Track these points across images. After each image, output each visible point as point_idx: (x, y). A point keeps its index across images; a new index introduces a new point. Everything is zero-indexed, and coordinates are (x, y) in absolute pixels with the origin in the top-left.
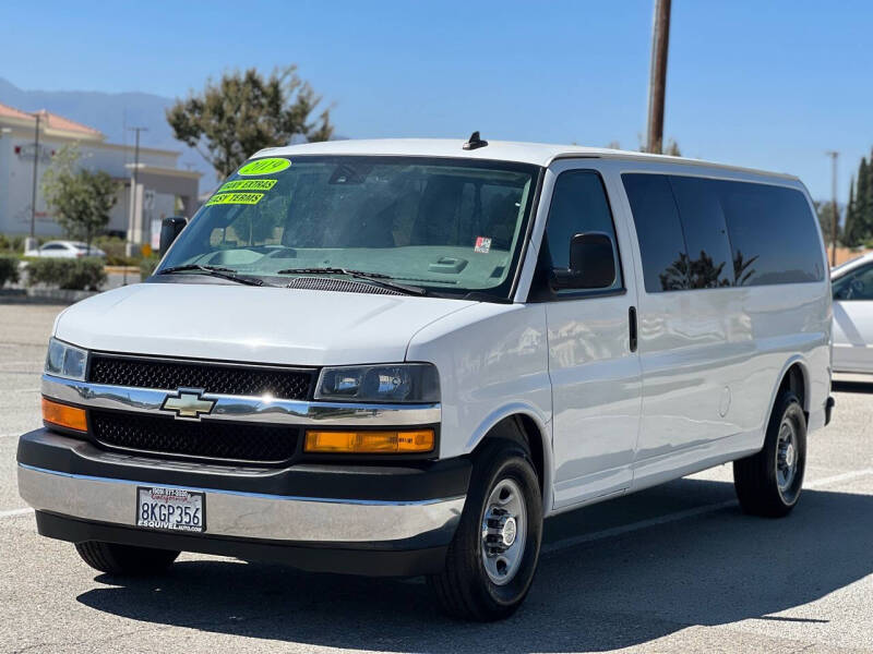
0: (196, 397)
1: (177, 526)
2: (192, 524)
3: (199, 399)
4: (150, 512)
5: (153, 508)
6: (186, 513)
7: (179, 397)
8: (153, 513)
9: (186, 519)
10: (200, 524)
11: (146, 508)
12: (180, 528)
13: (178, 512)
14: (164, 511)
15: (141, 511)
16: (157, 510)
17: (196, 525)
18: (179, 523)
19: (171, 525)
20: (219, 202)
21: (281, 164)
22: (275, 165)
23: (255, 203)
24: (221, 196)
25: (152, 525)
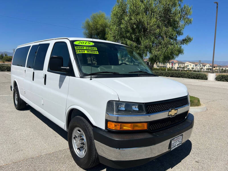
2: (180, 143)
3: (175, 110)
4: (173, 145)
7: (171, 111)
12: (178, 146)
13: (177, 142)
20: (83, 53)
21: (90, 43)
22: (88, 43)
23: (98, 53)
24: (81, 51)
25: (173, 148)
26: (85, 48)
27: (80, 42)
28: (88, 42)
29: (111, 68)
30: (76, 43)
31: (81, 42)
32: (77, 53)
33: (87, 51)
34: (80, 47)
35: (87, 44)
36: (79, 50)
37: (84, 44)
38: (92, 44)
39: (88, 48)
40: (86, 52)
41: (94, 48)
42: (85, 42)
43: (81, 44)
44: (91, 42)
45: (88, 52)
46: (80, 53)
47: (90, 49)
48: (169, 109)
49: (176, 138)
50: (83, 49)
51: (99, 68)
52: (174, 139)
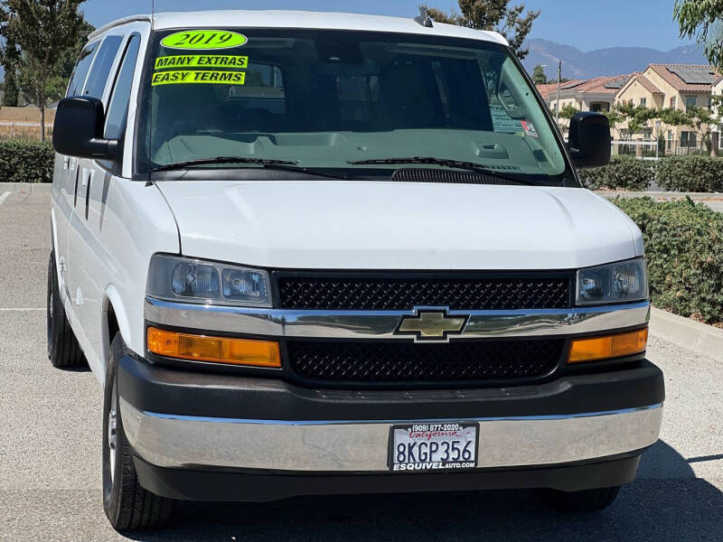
0: (442, 314)
1: (444, 465)
2: (461, 459)
4: (407, 453)
5: (411, 448)
6: (454, 449)
7: (418, 317)
8: (410, 453)
9: (454, 455)
10: (473, 458)
11: (401, 449)
12: (447, 466)
13: (443, 448)
14: (425, 450)
15: (396, 453)
16: (415, 450)
17: (467, 461)
18: (444, 461)
19: (436, 465)
20: (179, 81)
21: (230, 36)
22: (221, 38)
23: (242, 82)
24: (172, 73)
25: (411, 467)
26: (194, 63)
27: (188, 36)
28: (221, 33)
29: (325, 142)
30: (168, 42)
31: (192, 34)
32: (153, 84)
33: (198, 74)
34: (177, 57)
35: (214, 44)
36: (164, 73)
37: (200, 46)
38: (239, 40)
39: (209, 61)
40: (191, 78)
41: (238, 57)
42: (208, 34)
43: (186, 46)
44: (233, 34)
45: (200, 76)
46: (165, 82)
47: (213, 65)
48: (410, 308)
49: (425, 428)
50: (185, 65)
51: (252, 145)
52: (411, 427)
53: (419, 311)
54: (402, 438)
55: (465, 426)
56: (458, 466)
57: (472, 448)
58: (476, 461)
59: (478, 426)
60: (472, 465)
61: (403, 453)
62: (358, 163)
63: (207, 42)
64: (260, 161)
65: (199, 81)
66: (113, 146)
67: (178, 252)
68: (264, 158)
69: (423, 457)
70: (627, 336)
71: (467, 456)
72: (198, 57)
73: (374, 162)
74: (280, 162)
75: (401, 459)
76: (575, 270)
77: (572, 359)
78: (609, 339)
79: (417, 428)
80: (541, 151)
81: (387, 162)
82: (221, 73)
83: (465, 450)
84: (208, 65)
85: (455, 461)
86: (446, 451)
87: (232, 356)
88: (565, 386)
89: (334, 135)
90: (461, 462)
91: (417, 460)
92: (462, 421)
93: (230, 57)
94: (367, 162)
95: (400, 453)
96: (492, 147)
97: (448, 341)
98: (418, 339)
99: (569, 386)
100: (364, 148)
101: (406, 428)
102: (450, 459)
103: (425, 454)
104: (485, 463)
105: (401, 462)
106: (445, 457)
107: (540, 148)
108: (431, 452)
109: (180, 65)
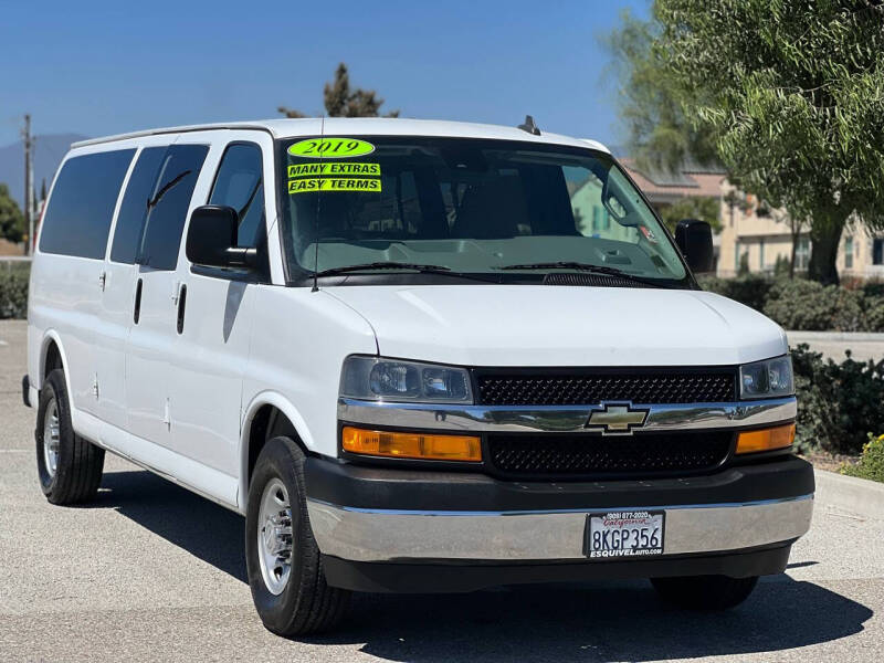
0: (626, 408)
1: (634, 552)
2: (649, 546)
3: (629, 410)
4: (601, 540)
5: (605, 536)
6: (643, 536)
7: (606, 411)
8: (605, 541)
9: (643, 542)
10: (659, 545)
11: (597, 537)
12: (637, 553)
13: (633, 536)
14: (618, 537)
15: (592, 541)
16: (609, 538)
17: (654, 547)
18: (635, 548)
19: (627, 552)
20: (317, 189)
21: (357, 145)
22: (349, 146)
23: (379, 190)
24: (307, 181)
25: (606, 554)
26: (328, 171)
27: (315, 144)
28: (347, 141)
29: (454, 249)
30: (295, 150)
31: (319, 142)
32: (290, 192)
33: (334, 182)
34: (309, 165)
35: (343, 152)
36: (300, 181)
37: (329, 154)
38: (366, 148)
39: (342, 168)
40: (327, 186)
41: (370, 165)
42: (335, 142)
43: (315, 154)
44: (359, 142)
45: (337, 184)
46: (302, 190)
47: (346, 173)
48: (597, 403)
49: (618, 516)
50: (318, 173)
51: (386, 252)
52: (606, 515)
53: (606, 406)
54: (598, 526)
55: (652, 513)
56: (646, 552)
57: (658, 536)
58: (662, 548)
59: (664, 513)
60: (659, 551)
61: (598, 541)
62: (507, 268)
63: (335, 150)
64: (416, 267)
65: (337, 189)
66: (252, 255)
67: (376, 353)
68: (418, 263)
69: (616, 545)
70: (779, 430)
71: (654, 543)
72: (330, 165)
73: (522, 267)
74: (435, 267)
75: (597, 546)
76: (738, 366)
77: (738, 451)
78: (768, 432)
79: (611, 516)
80: (657, 257)
81: (533, 267)
82: (356, 180)
83: (653, 538)
84: (341, 173)
85: (644, 547)
86: (636, 538)
87: (434, 454)
88: (737, 475)
89: (462, 243)
90: (649, 549)
91: (611, 547)
92: (650, 509)
93: (362, 165)
94: (516, 268)
95: (596, 541)
96: (614, 253)
97: (631, 434)
98: (606, 432)
99: (741, 475)
100: (500, 255)
101: (601, 516)
102: (640, 546)
103: (618, 541)
104: (671, 549)
105: (597, 550)
106: (635, 544)
107: (656, 253)
108: (623, 539)
109: (313, 173)
